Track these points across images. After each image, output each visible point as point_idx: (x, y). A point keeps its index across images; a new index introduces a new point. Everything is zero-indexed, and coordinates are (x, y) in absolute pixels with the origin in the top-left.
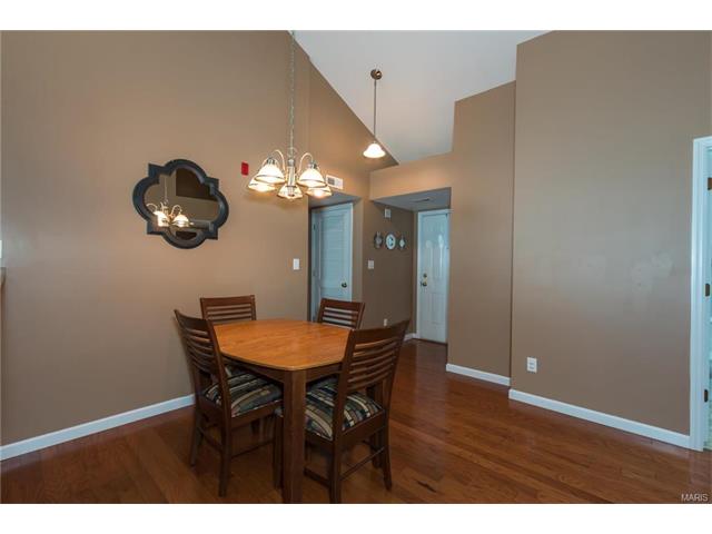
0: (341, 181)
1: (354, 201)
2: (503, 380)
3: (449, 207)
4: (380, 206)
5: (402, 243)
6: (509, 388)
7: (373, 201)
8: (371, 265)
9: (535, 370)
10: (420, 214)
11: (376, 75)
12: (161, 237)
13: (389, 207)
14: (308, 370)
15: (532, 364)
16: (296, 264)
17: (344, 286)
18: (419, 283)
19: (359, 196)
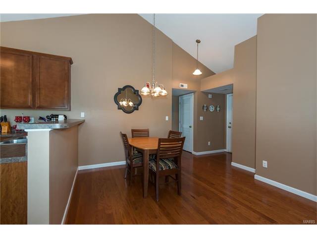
0: (187, 85)
1: (194, 92)
2: (252, 170)
3: (232, 93)
4: (206, 93)
5: (218, 109)
6: (255, 174)
7: (202, 92)
8: (201, 118)
9: (266, 167)
10: (228, 95)
11: (198, 42)
12: (121, 110)
13: (210, 93)
14: (150, 150)
15: (265, 164)
16: (167, 118)
17: (190, 127)
18: (227, 127)
19: (196, 90)
